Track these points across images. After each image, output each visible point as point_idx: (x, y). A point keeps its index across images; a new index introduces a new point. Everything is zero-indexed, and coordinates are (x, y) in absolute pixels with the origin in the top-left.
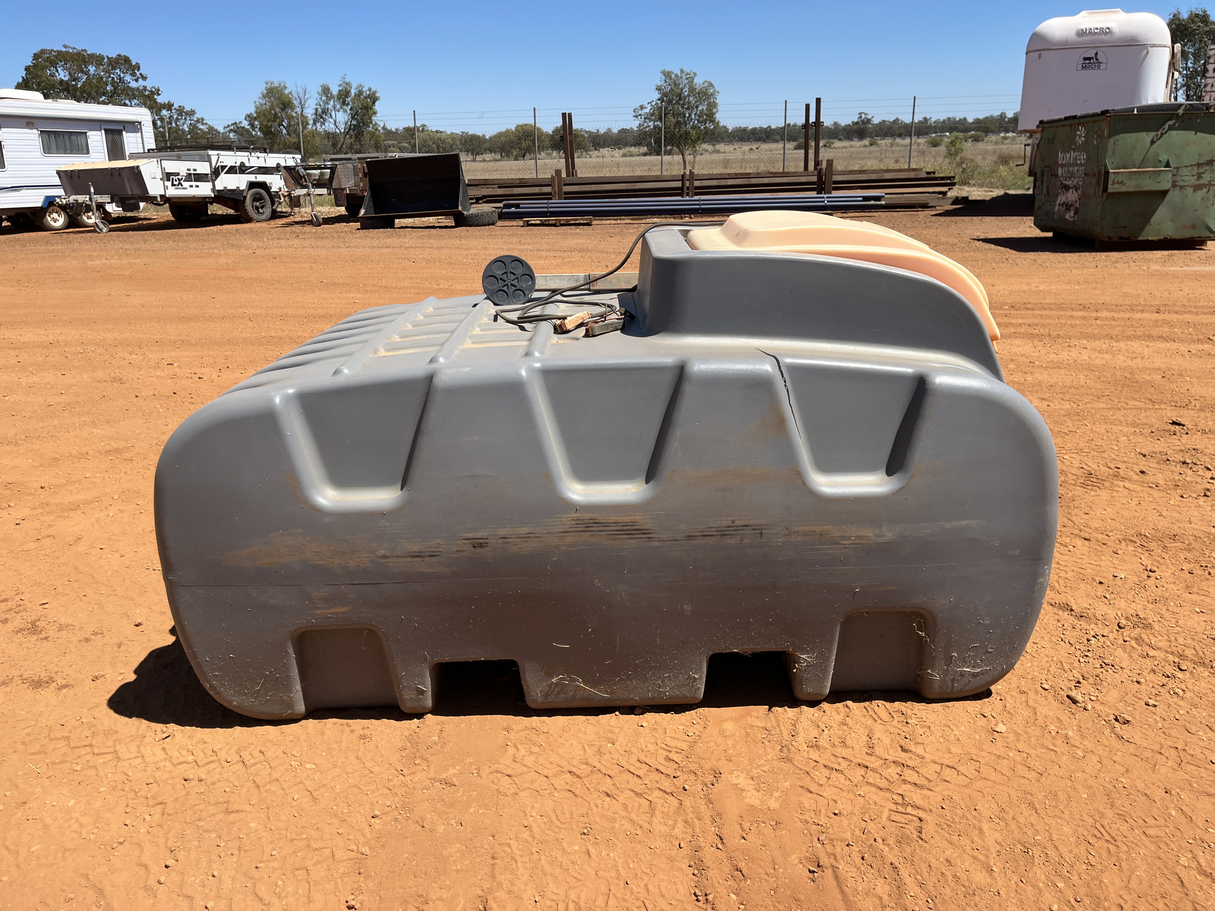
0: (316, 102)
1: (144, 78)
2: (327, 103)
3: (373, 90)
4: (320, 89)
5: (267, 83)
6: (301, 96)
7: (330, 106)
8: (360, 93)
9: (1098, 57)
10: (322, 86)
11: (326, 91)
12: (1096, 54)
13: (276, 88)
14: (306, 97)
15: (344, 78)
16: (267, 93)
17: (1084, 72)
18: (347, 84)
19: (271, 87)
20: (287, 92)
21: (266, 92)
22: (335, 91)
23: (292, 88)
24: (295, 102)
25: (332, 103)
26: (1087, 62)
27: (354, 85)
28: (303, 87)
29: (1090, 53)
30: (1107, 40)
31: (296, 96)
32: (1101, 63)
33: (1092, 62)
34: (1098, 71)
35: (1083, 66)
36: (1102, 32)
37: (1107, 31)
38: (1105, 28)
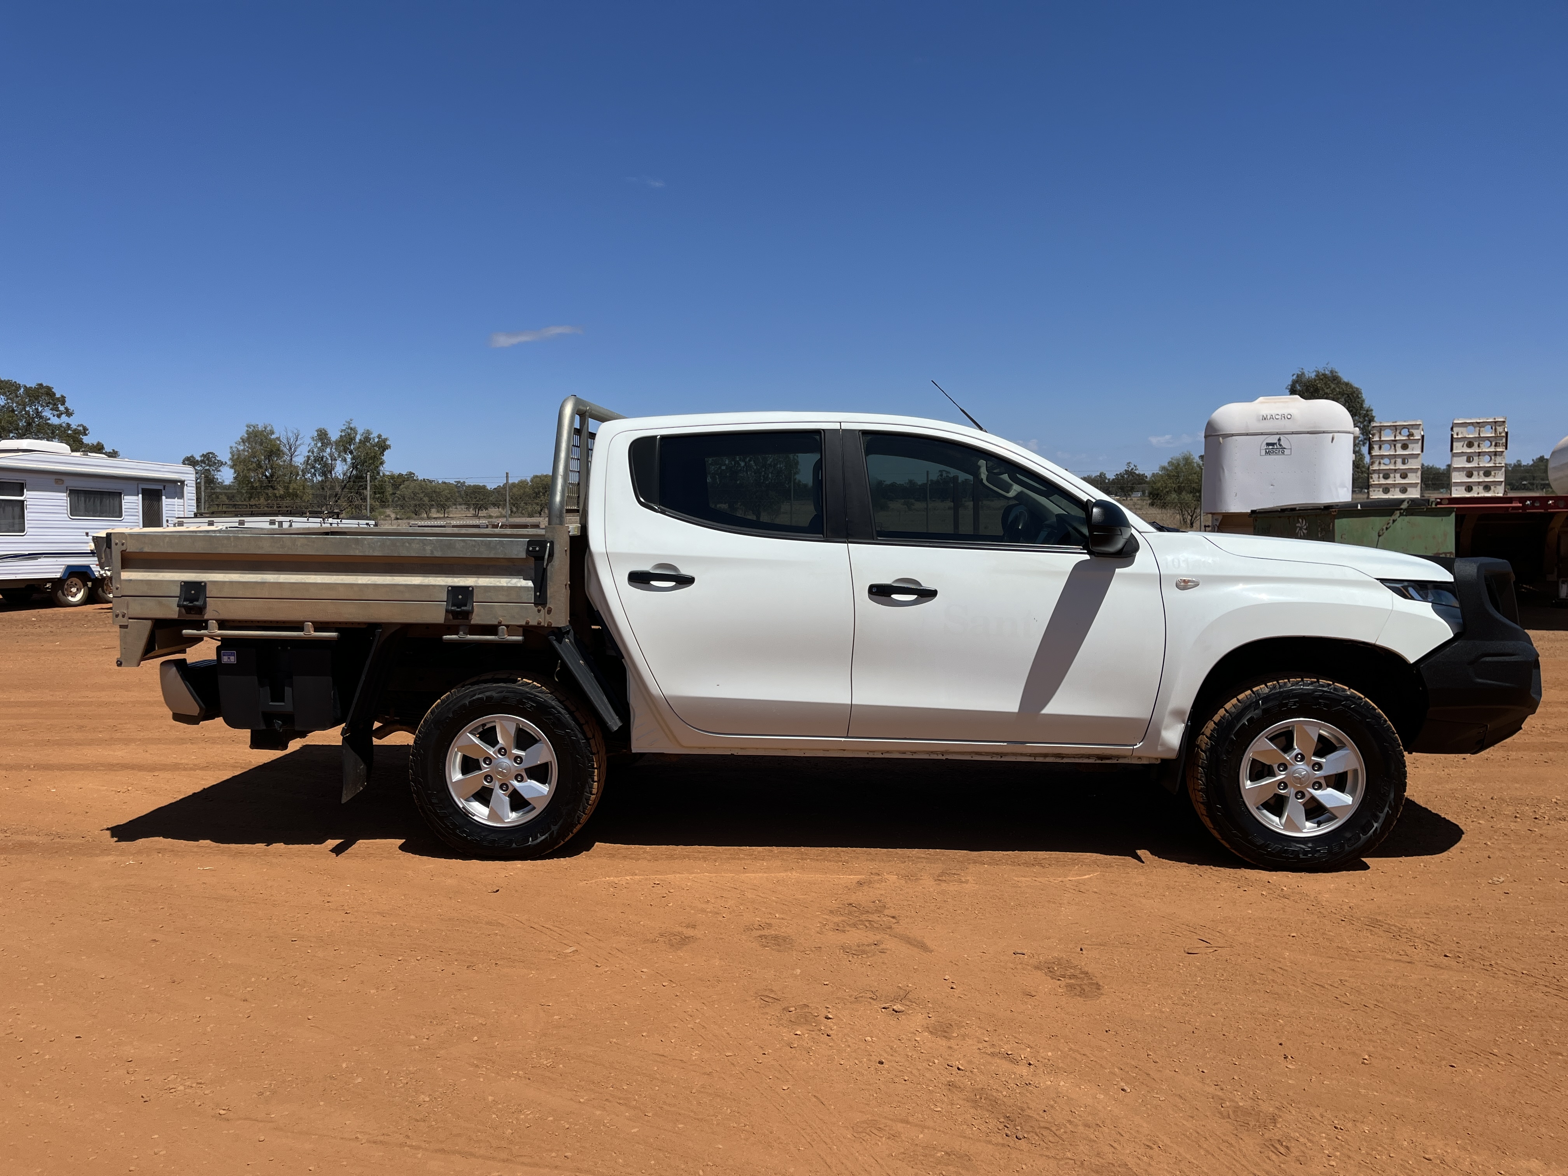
0: (308, 449)
1: (69, 414)
3: (383, 436)
4: (315, 434)
6: (292, 441)
9: (1282, 443)
10: (317, 431)
11: (322, 436)
12: (1279, 440)
13: (260, 432)
14: (298, 443)
15: (349, 423)
16: (248, 438)
17: (1268, 457)
18: (351, 429)
19: (253, 431)
20: (273, 437)
21: (246, 436)
22: (334, 436)
23: (281, 432)
26: (1270, 447)
27: (360, 431)
28: (296, 431)
29: (1273, 439)
30: (1289, 426)
31: (285, 441)
32: (1285, 448)
33: (1276, 447)
34: (1283, 456)
35: (1267, 451)
36: (1283, 418)
37: (1288, 417)
38: (1286, 415)
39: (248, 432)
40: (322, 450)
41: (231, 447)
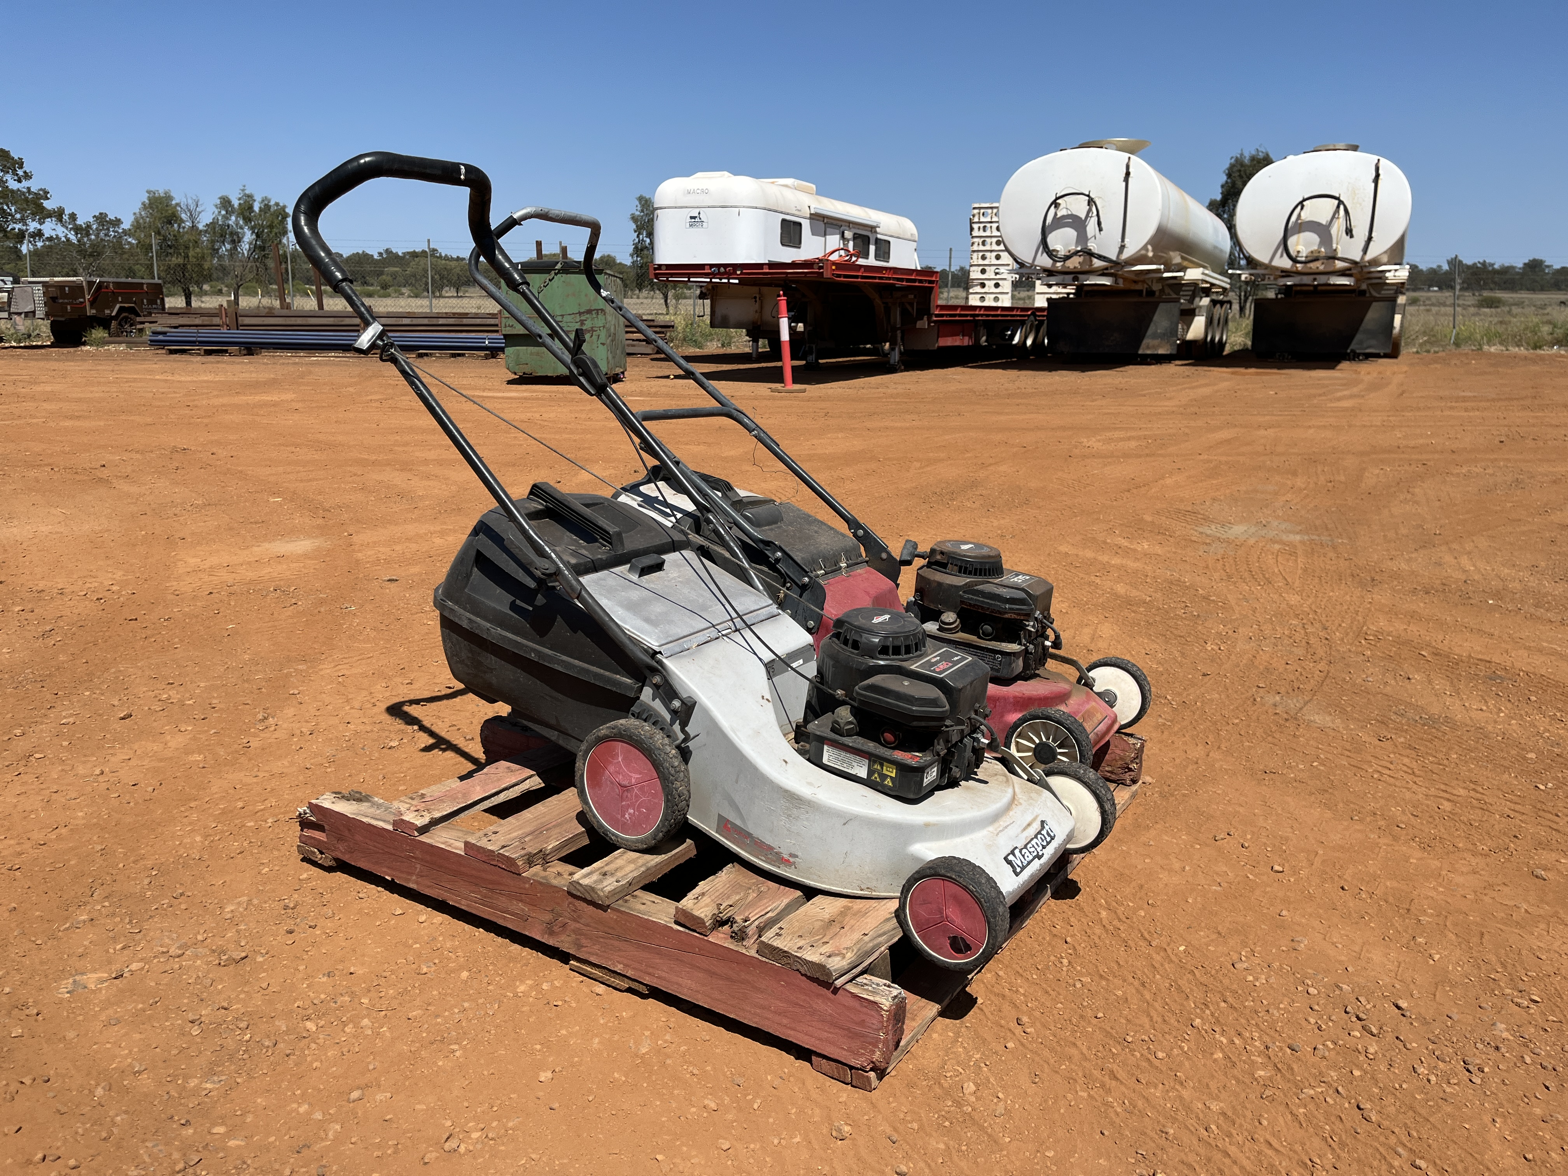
0: (212, 216)
1: (27, 176)
2: (228, 219)
3: (281, 204)
4: (218, 202)
5: (149, 192)
6: (192, 207)
7: (230, 222)
8: (268, 206)
9: (701, 216)
10: (220, 198)
11: (225, 203)
12: (699, 213)
13: (160, 198)
14: (198, 209)
15: (247, 190)
16: (150, 204)
17: (691, 229)
18: (250, 196)
19: (154, 197)
20: (173, 202)
21: (147, 201)
22: (236, 203)
23: (178, 198)
24: (183, 216)
25: (233, 218)
26: (693, 220)
27: (258, 198)
28: (194, 198)
30: (706, 200)
31: (185, 207)
32: (703, 222)
33: (697, 220)
34: (703, 229)
35: (690, 223)
36: (703, 193)
37: (705, 192)
38: (705, 189)
39: (149, 199)
40: (226, 218)
41: (135, 214)
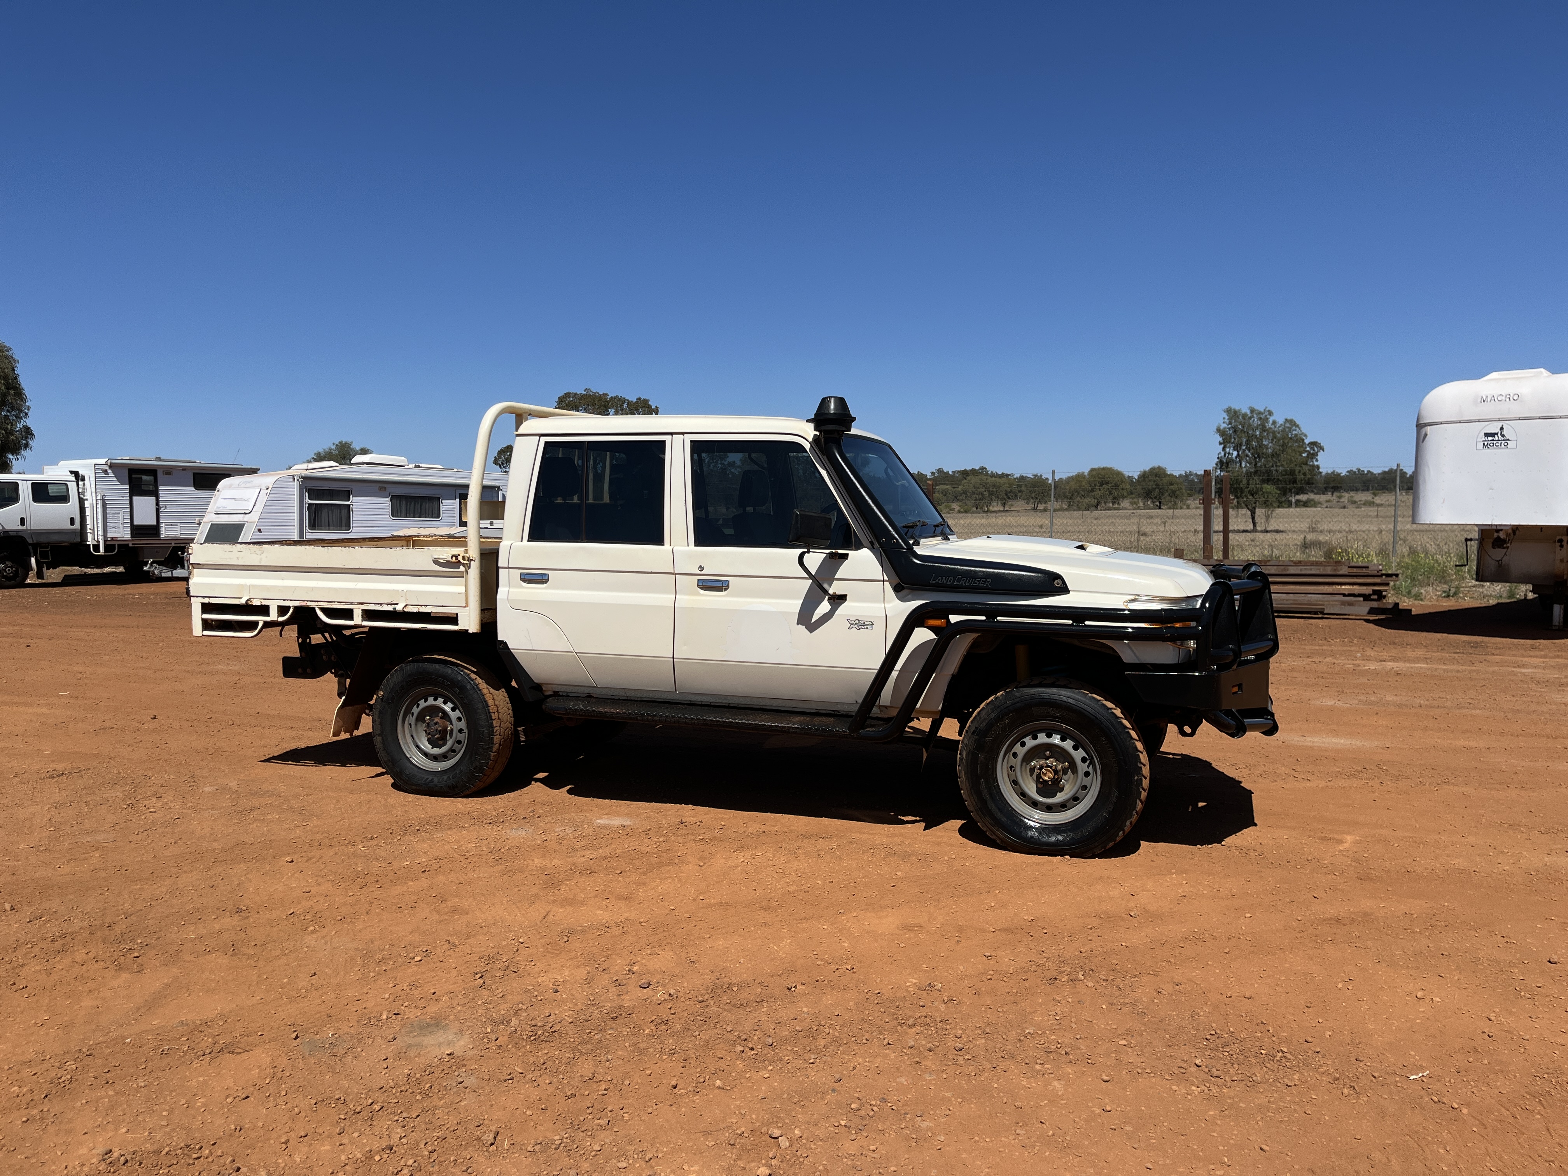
9: (1504, 433)
12: (1502, 428)
17: (1486, 450)
26: (1490, 438)
29: (1494, 428)
30: (1516, 410)
32: (1508, 440)
33: (1497, 438)
34: (1507, 450)
35: (1486, 443)
36: (1508, 400)
37: (1514, 398)
38: (1512, 395)
